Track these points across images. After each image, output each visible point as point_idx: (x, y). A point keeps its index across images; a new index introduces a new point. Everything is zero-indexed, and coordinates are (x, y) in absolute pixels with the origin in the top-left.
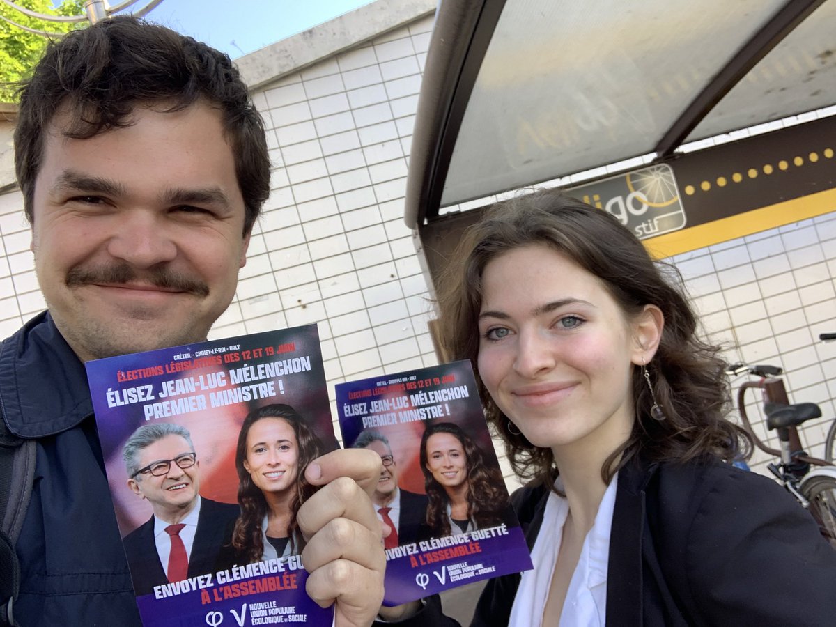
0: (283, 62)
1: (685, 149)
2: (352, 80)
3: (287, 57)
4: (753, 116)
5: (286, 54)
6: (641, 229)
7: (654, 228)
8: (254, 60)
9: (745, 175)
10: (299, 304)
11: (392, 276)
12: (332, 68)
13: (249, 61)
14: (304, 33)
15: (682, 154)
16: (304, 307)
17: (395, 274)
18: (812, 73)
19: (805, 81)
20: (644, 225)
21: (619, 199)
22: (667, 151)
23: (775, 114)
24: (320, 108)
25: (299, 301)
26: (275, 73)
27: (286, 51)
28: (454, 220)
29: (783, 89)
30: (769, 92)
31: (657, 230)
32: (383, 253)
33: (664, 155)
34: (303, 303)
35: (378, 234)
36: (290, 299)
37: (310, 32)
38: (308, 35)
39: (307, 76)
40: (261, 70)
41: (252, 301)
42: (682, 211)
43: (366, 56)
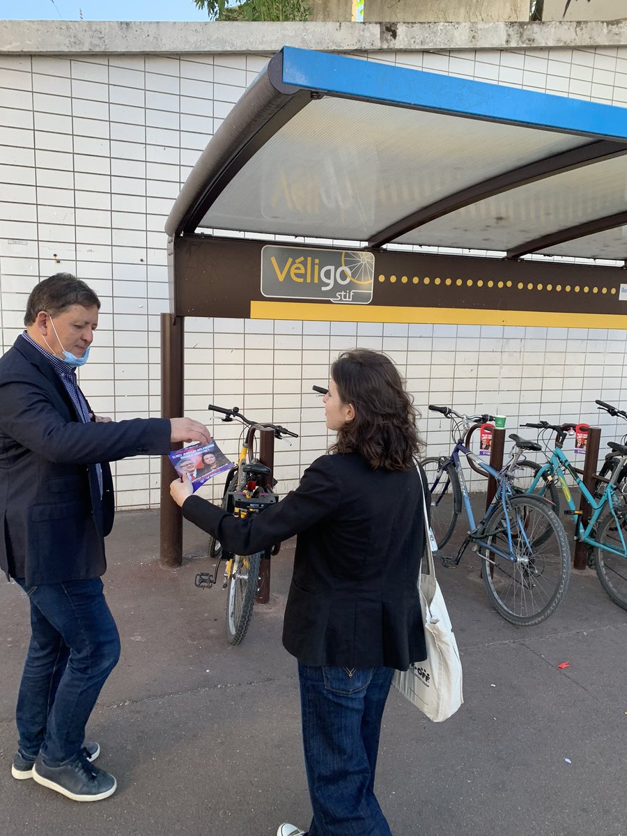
0: (96, 41)
1: (389, 246)
2: (153, 82)
3: (100, 38)
4: (441, 240)
5: (100, 36)
6: (341, 295)
7: (349, 298)
8: (68, 28)
9: (421, 280)
10: (54, 258)
11: (142, 260)
12: (139, 64)
13: (64, 27)
14: (121, 23)
15: (385, 250)
16: (58, 262)
17: (145, 259)
18: (488, 226)
19: (481, 230)
20: (343, 293)
21: (332, 268)
22: (376, 244)
23: (456, 243)
24: (118, 95)
25: (55, 255)
26: (86, 48)
27: (101, 32)
28: (205, 241)
29: (466, 230)
30: (456, 228)
31: (351, 300)
32: (140, 239)
33: (373, 246)
34: (57, 258)
35: (139, 222)
36: (47, 251)
37: (127, 24)
38: (124, 26)
39: (113, 62)
40: (72, 40)
41: (11, 241)
42: (372, 292)
43: (171, 66)
